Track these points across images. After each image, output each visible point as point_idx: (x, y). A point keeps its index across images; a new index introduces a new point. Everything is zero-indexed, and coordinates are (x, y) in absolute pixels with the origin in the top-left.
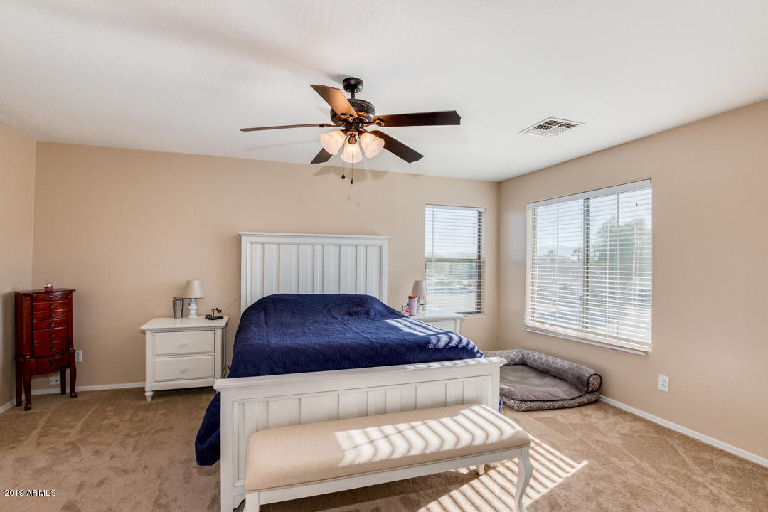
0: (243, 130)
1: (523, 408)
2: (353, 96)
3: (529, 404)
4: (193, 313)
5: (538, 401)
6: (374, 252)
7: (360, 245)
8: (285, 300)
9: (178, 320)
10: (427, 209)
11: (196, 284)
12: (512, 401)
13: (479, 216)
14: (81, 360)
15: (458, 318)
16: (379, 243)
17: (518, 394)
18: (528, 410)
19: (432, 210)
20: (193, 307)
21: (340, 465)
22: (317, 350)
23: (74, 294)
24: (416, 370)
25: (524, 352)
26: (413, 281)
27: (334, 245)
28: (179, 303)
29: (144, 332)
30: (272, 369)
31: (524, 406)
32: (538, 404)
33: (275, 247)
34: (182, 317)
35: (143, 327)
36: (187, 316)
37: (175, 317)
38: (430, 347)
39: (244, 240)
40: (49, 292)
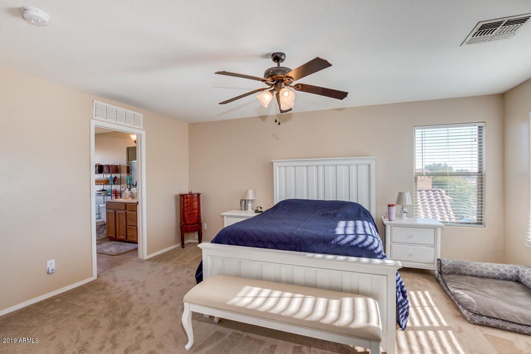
0: (220, 104)
1: (477, 321)
2: (279, 65)
3: (485, 319)
4: (250, 208)
5: (497, 319)
6: (364, 169)
7: (352, 165)
8: (291, 203)
9: (243, 211)
10: (416, 131)
11: (251, 192)
12: (466, 311)
13: (479, 130)
14: (206, 228)
15: (439, 226)
16: (368, 162)
17: (476, 306)
18: (482, 325)
19: (421, 130)
20: (250, 205)
21: (227, 303)
22: (255, 234)
23: (201, 195)
24: (312, 257)
25: (520, 268)
26: (398, 192)
27: (332, 165)
28: (243, 202)
29: (223, 217)
30: (229, 242)
31: (477, 319)
32: (498, 322)
33: (292, 168)
34: (245, 210)
35: (222, 214)
36: (248, 209)
37: (242, 210)
38: (333, 242)
39: (275, 165)
40: (190, 194)
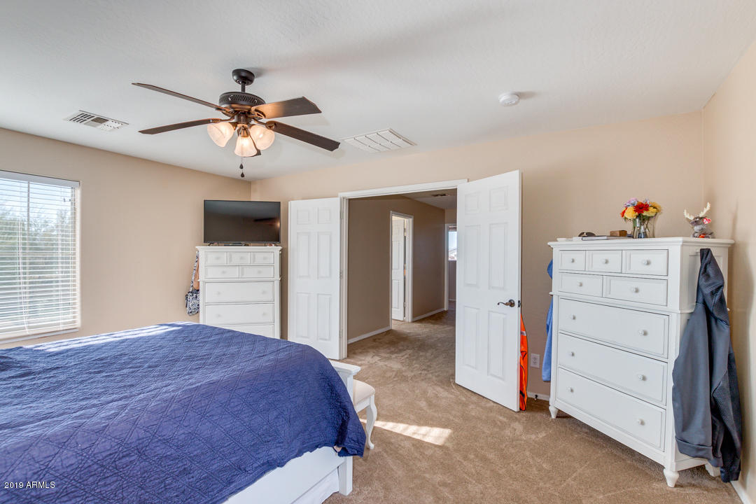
2: (243, 89)
